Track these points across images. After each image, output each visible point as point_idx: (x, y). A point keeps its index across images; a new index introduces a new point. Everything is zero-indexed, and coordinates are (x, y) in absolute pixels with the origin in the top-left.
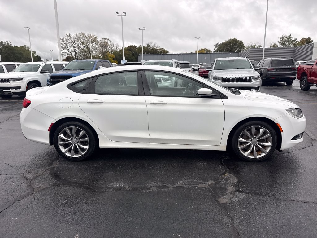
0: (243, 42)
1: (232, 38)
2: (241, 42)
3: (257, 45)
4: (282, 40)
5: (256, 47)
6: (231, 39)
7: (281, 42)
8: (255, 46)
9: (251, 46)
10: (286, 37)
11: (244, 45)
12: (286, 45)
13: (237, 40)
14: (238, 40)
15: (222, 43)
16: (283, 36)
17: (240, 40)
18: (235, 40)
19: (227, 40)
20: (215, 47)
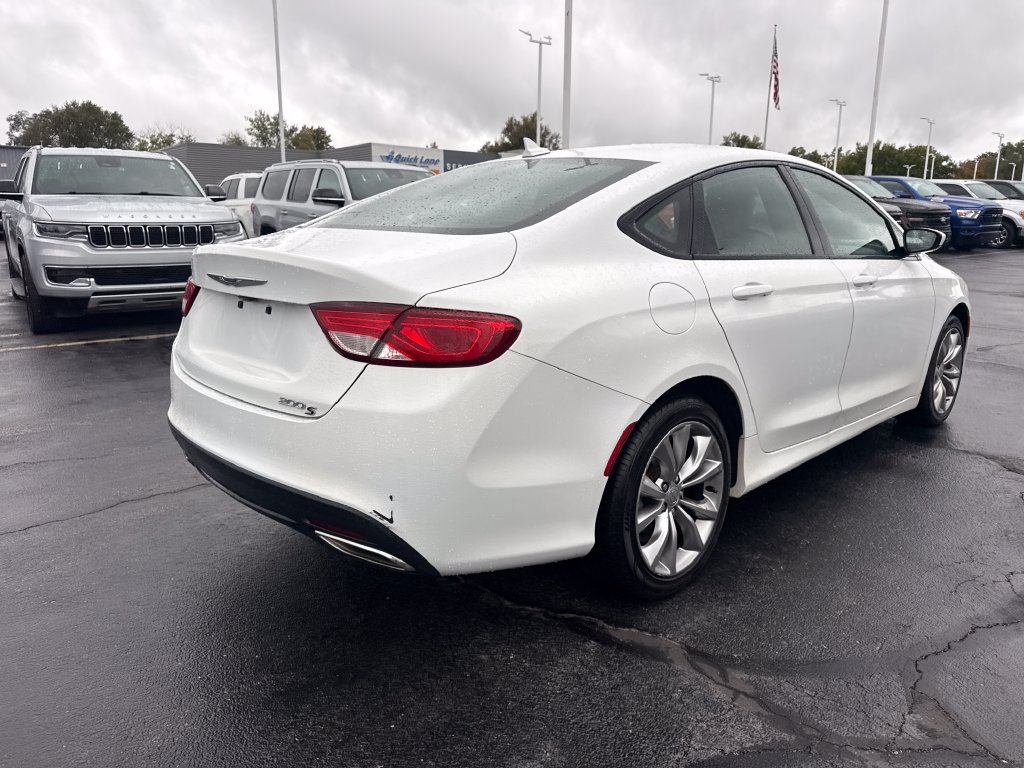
0: (123, 118)
1: (80, 103)
2: (116, 118)
3: (177, 133)
4: (258, 128)
5: (177, 142)
6: (74, 104)
7: (256, 131)
8: (172, 135)
9: (160, 135)
10: (268, 120)
11: (127, 129)
12: (270, 143)
13: (99, 109)
14: (104, 109)
15: (41, 115)
16: (259, 114)
17: (111, 111)
18: (90, 109)
19: (61, 106)
20: (13, 128)
